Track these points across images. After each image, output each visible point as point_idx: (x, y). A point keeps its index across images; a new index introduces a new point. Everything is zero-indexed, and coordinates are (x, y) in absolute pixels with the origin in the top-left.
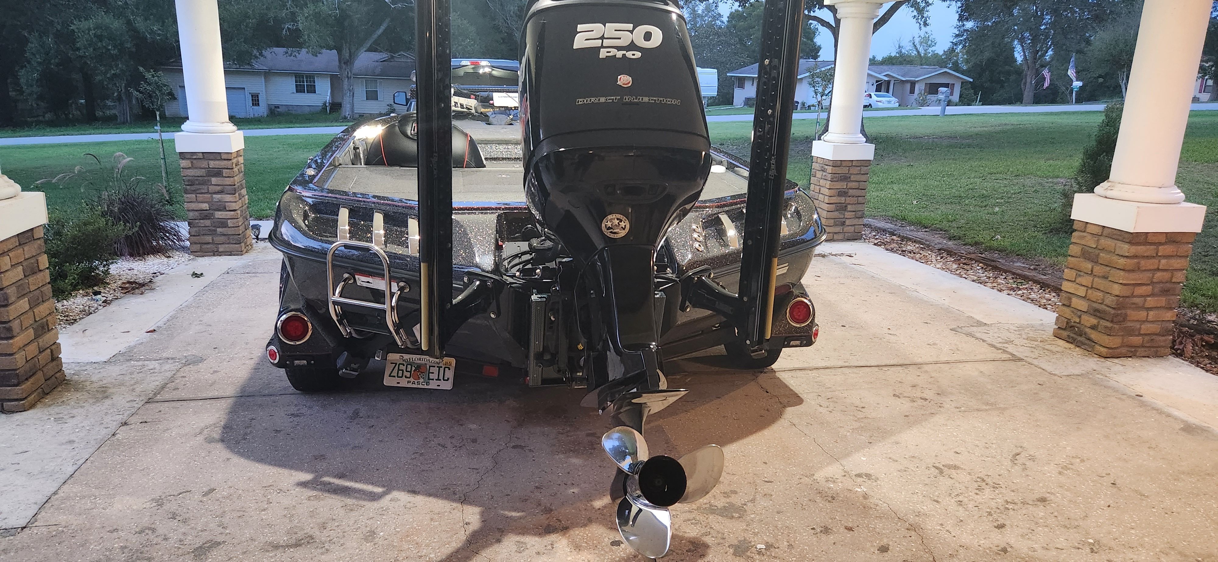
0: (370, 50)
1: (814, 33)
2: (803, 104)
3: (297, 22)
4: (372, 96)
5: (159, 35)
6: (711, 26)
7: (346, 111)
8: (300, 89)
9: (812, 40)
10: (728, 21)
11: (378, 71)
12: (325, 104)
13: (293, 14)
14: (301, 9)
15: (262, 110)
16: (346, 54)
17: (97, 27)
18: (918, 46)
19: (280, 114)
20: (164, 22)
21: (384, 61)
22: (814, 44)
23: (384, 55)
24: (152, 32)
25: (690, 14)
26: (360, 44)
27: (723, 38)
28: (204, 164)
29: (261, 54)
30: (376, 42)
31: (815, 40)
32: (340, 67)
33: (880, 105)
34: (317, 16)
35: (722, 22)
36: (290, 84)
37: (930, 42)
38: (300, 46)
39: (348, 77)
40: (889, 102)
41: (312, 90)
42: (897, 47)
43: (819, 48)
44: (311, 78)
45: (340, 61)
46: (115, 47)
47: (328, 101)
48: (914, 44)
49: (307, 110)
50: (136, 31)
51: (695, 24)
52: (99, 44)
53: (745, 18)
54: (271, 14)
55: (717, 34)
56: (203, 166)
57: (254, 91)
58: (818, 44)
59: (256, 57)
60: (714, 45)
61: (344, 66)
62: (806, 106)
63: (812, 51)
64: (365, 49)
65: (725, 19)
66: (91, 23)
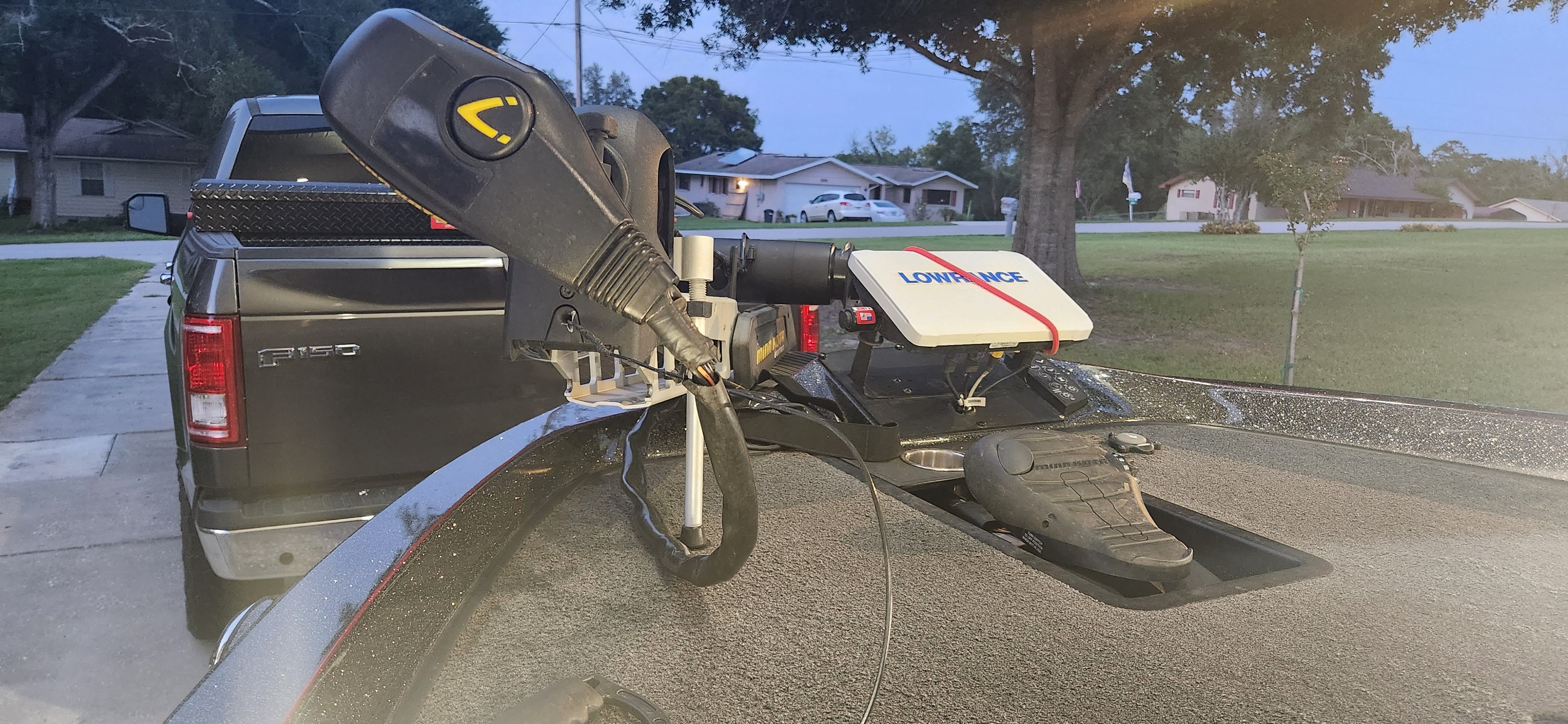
0: (86, 114)
1: (754, 121)
2: (780, 214)
4: (92, 188)
7: (41, 214)
9: (752, 131)
10: (643, 101)
11: (104, 147)
16: (41, 120)
18: (876, 144)
21: (115, 133)
22: (755, 136)
23: (116, 125)
25: (591, 88)
26: (67, 104)
30: (98, 101)
31: (755, 131)
32: (29, 142)
33: (883, 218)
37: (888, 140)
39: (43, 157)
40: (894, 213)
42: (852, 143)
45: (28, 130)
47: (10, 196)
48: (871, 140)
53: (665, 98)
61: (36, 138)
62: (784, 216)
63: (753, 143)
64: (76, 112)
65: (638, 97)
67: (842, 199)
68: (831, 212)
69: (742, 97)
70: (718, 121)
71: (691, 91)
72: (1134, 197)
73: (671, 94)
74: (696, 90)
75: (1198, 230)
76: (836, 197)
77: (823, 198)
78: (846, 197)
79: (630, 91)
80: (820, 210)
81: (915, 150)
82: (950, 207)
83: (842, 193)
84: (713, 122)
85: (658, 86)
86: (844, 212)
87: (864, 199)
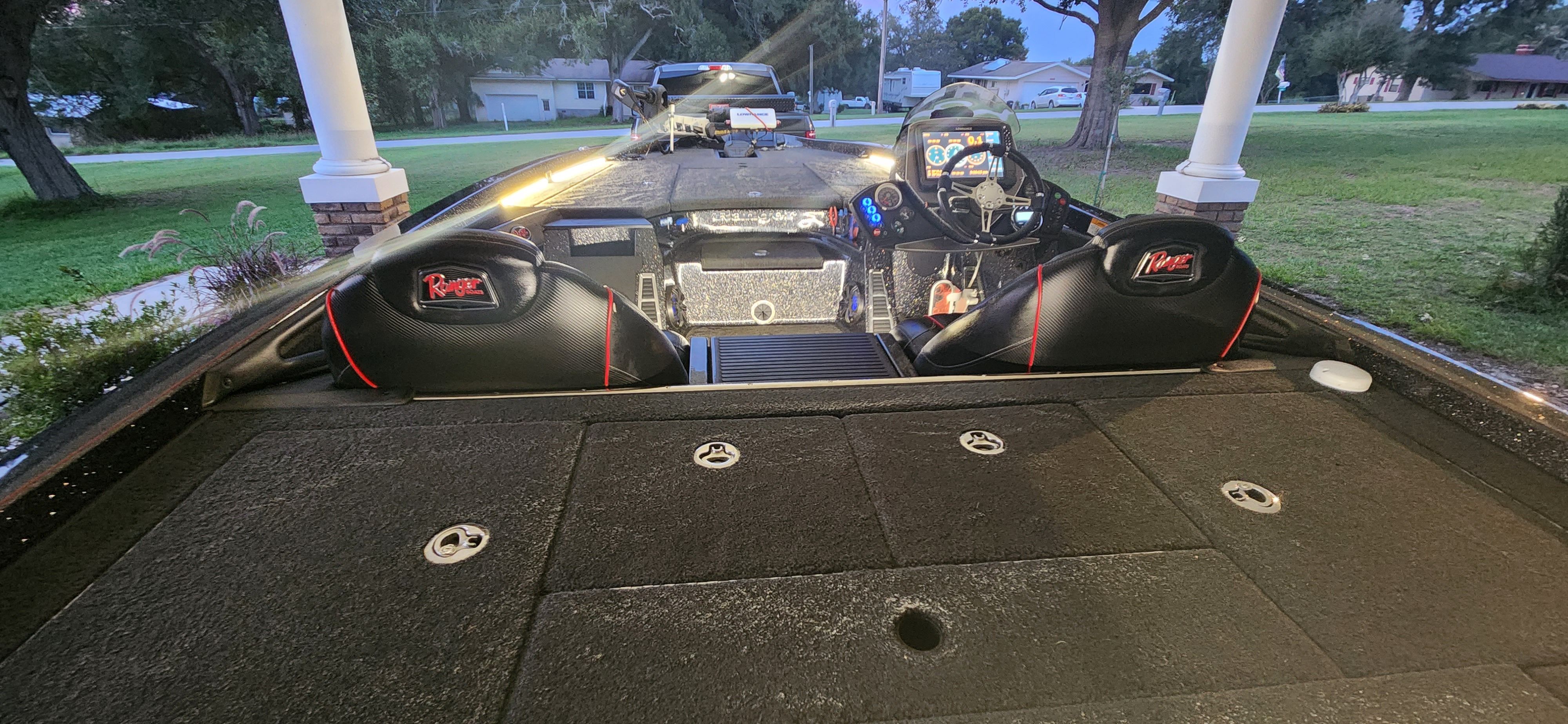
0: (636, 58)
1: (1023, 37)
2: (1017, 103)
3: (570, 34)
5: (459, 49)
6: (930, 31)
7: (616, 114)
8: (582, 96)
9: (1021, 45)
10: (947, 27)
12: (602, 108)
13: (568, 26)
14: (575, 21)
15: (552, 115)
16: (615, 62)
17: (407, 44)
19: (566, 118)
20: (462, 37)
21: (648, 68)
24: (453, 47)
26: (626, 54)
27: (943, 42)
28: (345, 218)
29: (547, 65)
30: (641, 51)
31: (1023, 44)
32: (611, 75)
34: (588, 27)
35: (941, 27)
36: (573, 90)
38: (574, 56)
41: (591, 96)
43: (1027, 51)
44: (590, 85)
45: (611, 69)
46: (422, 60)
47: (604, 106)
49: (589, 114)
50: (440, 46)
51: (918, 30)
52: (410, 59)
53: (962, 23)
54: (550, 28)
55: (937, 38)
56: (344, 221)
57: (545, 98)
58: (1026, 47)
59: (544, 68)
60: (935, 49)
61: (614, 72)
62: (1020, 105)
63: (1019, 54)
64: (631, 58)
65: (944, 25)
66: (401, 40)
67: (1060, 92)
68: (1051, 101)
69: (1017, 19)
70: (998, 38)
71: (980, 18)
72: (1284, 85)
73: (966, 20)
74: (985, 16)
75: (1317, 110)
76: (1057, 91)
77: (1048, 92)
78: (1063, 91)
79: (939, 21)
80: (1044, 100)
81: (1149, 52)
82: (1149, 96)
83: (1060, 88)
84: (993, 40)
85: (959, 16)
86: (1061, 102)
87: (1076, 91)
